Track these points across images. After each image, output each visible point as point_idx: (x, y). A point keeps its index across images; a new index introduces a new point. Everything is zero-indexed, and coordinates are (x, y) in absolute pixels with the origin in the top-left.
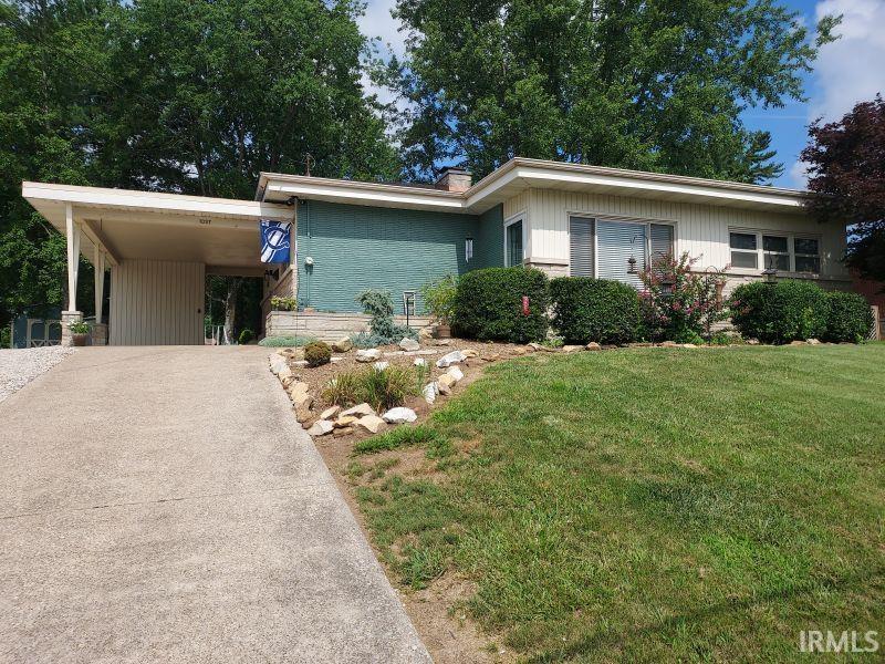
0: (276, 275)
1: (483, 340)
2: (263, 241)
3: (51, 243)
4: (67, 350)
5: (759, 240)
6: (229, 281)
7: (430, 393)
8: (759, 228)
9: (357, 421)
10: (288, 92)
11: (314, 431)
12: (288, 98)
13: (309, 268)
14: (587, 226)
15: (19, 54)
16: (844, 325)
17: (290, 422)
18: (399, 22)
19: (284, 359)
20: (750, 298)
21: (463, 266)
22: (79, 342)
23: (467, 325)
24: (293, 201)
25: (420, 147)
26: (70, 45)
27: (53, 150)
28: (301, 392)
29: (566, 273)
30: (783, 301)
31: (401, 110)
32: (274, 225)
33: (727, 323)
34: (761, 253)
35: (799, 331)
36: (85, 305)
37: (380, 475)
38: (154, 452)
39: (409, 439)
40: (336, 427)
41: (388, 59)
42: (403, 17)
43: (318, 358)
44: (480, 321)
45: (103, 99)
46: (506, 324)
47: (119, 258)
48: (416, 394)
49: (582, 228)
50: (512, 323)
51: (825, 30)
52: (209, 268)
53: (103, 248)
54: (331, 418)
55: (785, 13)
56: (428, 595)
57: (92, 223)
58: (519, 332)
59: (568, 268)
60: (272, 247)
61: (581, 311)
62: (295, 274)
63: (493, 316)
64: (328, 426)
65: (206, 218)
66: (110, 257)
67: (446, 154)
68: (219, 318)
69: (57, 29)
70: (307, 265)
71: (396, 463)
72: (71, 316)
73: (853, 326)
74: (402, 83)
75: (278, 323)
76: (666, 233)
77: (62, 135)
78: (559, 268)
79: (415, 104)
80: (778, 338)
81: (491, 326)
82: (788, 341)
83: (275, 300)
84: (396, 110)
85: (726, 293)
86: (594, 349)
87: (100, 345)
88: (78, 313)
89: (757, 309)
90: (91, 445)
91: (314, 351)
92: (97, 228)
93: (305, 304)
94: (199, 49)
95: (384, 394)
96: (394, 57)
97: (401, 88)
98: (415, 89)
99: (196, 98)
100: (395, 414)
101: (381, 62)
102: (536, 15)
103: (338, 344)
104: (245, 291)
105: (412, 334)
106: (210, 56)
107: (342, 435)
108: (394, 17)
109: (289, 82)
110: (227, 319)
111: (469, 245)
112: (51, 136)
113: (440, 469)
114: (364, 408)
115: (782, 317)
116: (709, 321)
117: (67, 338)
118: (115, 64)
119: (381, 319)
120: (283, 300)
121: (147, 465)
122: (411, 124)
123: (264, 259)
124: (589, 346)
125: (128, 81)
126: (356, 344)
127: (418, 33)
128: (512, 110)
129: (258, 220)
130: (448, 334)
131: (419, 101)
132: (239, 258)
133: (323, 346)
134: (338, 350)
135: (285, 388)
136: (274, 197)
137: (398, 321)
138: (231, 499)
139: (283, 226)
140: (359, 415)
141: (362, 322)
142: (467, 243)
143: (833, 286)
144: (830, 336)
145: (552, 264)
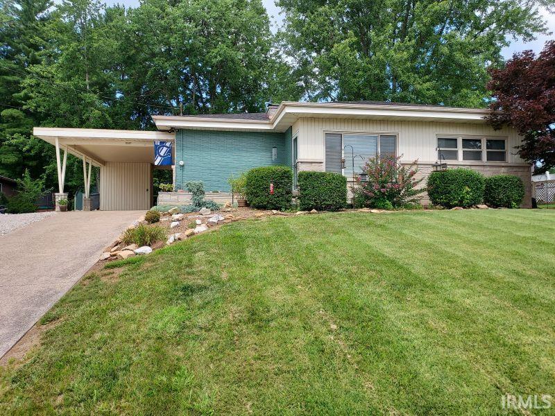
2: (156, 153)
4: (58, 213)
5: (460, 142)
7: (171, 239)
8: (460, 134)
9: (120, 253)
11: (102, 258)
12: (214, 61)
14: (338, 138)
15: (71, 49)
22: (62, 210)
24: (172, 130)
29: (322, 169)
30: (451, 182)
32: (163, 143)
33: (424, 194)
34: (460, 150)
35: (461, 201)
42: (281, 5)
47: (104, 162)
49: (334, 140)
52: (153, 166)
59: (324, 164)
60: (161, 156)
62: (173, 171)
64: (108, 256)
65: (129, 141)
70: (180, 166)
72: (61, 196)
73: (508, 197)
75: (162, 198)
76: (392, 141)
78: (316, 164)
80: (448, 206)
82: (450, 207)
83: (161, 186)
86: (313, 213)
88: (65, 194)
89: (438, 186)
91: (149, 216)
93: (179, 187)
100: (140, 249)
103: (169, 211)
111: (275, 151)
115: (449, 192)
118: (122, 49)
120: (166, 186)
123: (156, 163)
124: (311, 212)
125: (129, 58)
129: (154, 141)
130: (244, 204)
136: (162, 129)
142: (273, 149)
143: (515, 170)
144: (494, 203)
145: (312, 163)
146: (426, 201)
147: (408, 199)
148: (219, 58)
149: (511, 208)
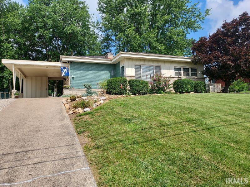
0: (66, 79)
1: (112, 94)
2: (62, 71)
3: (6, 72)
4: (13, 99)
5: (182, 69)
6: (55, 81)
7: (94, 106)
8: (182, 66)
9: (78, 111)
10: (69, 30)
11: (69, 113)
12: (69, 32)
13: (73, 78)
14: (139, 67)
16: (199, 89)
17: (65, 112)
18: (99, 12)
19: (66, 100)
20: (177, 83)
21: (111, 77)
22: (17, 97)
23: (109, 91)
24: (68, 62)
25: (106, 44)
26: (10, 19)
27: (6, 47)
28: (68, 106)
29: (134, 78)
30: (183, 83)
31: (100, 35)
32: (64, 68)
33: (172, 89)
34: (182, 72)
35: (187, 91)
36: (18, 88)
37: (80, 120)
38: (35, 118)
39: (87, 114)
40: (73, 112)
41: (96, 22)
42: (100, 11)
43: (73, 99)
44: (111, 90)
45: (19, 32)
46: (117, 90)
47: (25, 76)
48: (92, 105)
49: (138, 68)
50: (119, 90)
51: (207, 12)
52: (49, 78)
53: (21, 74)
54: (73, 111)
55: (198, 9)
56: (82, 135)
57: (19, 68)
58: (120, 92)
59: (135, 77)
60: (64, 72)
61: (135, 87)
62: (69, 80)
63: (114, 89)
64: (72, 112)
65: (47, 67)
66: (23, 76)
67: (112, 46)
68: (53, 91)
69: (6, 15)
70: (72, 77)
71: (83, 118)
72: (14, 91)
73: (201, 89)
74: (100, 28)
75: (65, 91)
76: (159, 68)
77: (8, 43)
79: (104, 33)
80: (182, 92)
81: (114, 91)
82: (184, 93)
83: (64, 86)
84: (98, 35)
85: (172, 82)
87: (22, 98)
88: (16, 90)
89: (178, 85)
90: (23, 117)
91: (72, 98)
92: (20, 70)
93: (72, 87)
94: (45, 19)
95: (84, 106)
96: (98, 21)
97: (100, 29)
98: (104, 29)
99: (45, 32)
100: (86, 109)
101: (94, 23)
102: (133, 12)
103: (78, 96)
104: (60, 83)
105: (96, 93)
106: (48, 21)
107: (74, 114)
108: (97, 10)
109: (69, 28)
110: (55, 91)
111: (112, 72)
112: (5, 43)
113: (91, 118)
114: (80, 109)
115: (183, 87)
116: (167, 89)
117: (13, 97)
118: (22, 24)
119: (88, 90)
120: (67, 86)
121: (34, 120)
122: (103, 38)
124: (136, 95)
125: (26, 28)
126: (83, 96)
127: (104, 15)
128: (127, 36)
129: (60, 67)
130: (105, 93)
131: (104, 32)
132: (56, 75)
133: (74, 96)
134: (78, 97)
135: (65, 106)
136: (63, 61)
137: (92, 90)
138: (50, 124)
139: (67, 68)
140: (78, 110)
141: (84, 91)
142: (112, 71)
143: (200, 79)
144: (196, 91)
145: (131, 76)
146: (174, 91)
147: (168, 90)
148: (71, 31)
149: (202, 93)
